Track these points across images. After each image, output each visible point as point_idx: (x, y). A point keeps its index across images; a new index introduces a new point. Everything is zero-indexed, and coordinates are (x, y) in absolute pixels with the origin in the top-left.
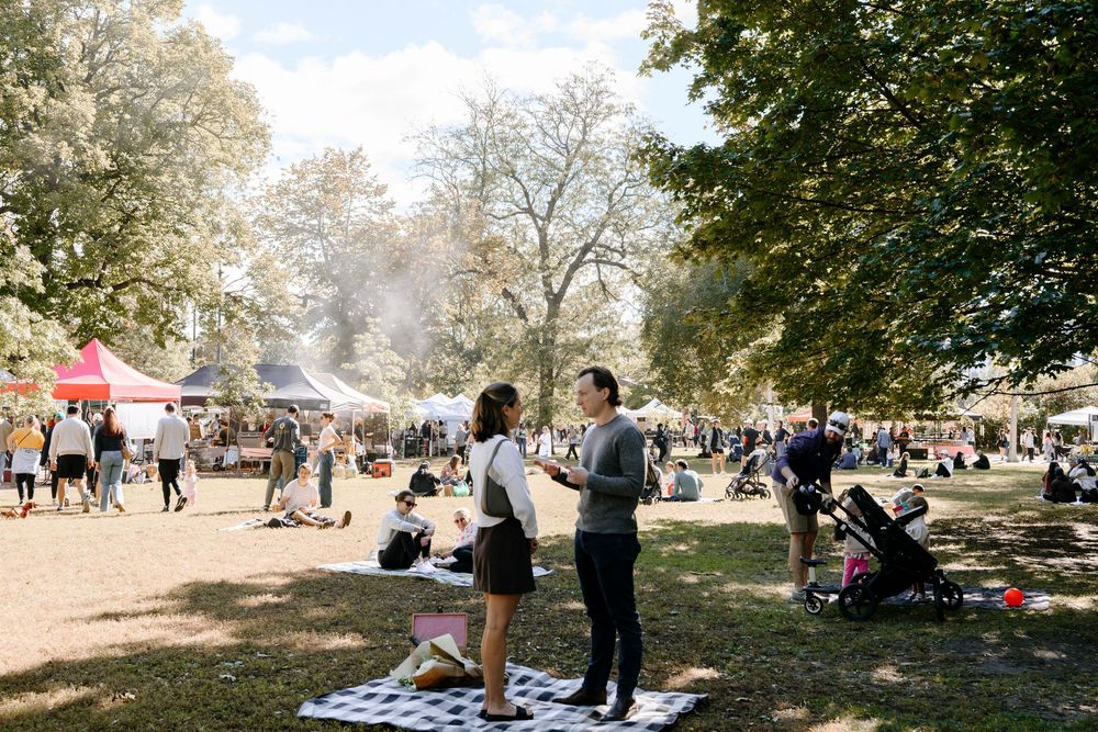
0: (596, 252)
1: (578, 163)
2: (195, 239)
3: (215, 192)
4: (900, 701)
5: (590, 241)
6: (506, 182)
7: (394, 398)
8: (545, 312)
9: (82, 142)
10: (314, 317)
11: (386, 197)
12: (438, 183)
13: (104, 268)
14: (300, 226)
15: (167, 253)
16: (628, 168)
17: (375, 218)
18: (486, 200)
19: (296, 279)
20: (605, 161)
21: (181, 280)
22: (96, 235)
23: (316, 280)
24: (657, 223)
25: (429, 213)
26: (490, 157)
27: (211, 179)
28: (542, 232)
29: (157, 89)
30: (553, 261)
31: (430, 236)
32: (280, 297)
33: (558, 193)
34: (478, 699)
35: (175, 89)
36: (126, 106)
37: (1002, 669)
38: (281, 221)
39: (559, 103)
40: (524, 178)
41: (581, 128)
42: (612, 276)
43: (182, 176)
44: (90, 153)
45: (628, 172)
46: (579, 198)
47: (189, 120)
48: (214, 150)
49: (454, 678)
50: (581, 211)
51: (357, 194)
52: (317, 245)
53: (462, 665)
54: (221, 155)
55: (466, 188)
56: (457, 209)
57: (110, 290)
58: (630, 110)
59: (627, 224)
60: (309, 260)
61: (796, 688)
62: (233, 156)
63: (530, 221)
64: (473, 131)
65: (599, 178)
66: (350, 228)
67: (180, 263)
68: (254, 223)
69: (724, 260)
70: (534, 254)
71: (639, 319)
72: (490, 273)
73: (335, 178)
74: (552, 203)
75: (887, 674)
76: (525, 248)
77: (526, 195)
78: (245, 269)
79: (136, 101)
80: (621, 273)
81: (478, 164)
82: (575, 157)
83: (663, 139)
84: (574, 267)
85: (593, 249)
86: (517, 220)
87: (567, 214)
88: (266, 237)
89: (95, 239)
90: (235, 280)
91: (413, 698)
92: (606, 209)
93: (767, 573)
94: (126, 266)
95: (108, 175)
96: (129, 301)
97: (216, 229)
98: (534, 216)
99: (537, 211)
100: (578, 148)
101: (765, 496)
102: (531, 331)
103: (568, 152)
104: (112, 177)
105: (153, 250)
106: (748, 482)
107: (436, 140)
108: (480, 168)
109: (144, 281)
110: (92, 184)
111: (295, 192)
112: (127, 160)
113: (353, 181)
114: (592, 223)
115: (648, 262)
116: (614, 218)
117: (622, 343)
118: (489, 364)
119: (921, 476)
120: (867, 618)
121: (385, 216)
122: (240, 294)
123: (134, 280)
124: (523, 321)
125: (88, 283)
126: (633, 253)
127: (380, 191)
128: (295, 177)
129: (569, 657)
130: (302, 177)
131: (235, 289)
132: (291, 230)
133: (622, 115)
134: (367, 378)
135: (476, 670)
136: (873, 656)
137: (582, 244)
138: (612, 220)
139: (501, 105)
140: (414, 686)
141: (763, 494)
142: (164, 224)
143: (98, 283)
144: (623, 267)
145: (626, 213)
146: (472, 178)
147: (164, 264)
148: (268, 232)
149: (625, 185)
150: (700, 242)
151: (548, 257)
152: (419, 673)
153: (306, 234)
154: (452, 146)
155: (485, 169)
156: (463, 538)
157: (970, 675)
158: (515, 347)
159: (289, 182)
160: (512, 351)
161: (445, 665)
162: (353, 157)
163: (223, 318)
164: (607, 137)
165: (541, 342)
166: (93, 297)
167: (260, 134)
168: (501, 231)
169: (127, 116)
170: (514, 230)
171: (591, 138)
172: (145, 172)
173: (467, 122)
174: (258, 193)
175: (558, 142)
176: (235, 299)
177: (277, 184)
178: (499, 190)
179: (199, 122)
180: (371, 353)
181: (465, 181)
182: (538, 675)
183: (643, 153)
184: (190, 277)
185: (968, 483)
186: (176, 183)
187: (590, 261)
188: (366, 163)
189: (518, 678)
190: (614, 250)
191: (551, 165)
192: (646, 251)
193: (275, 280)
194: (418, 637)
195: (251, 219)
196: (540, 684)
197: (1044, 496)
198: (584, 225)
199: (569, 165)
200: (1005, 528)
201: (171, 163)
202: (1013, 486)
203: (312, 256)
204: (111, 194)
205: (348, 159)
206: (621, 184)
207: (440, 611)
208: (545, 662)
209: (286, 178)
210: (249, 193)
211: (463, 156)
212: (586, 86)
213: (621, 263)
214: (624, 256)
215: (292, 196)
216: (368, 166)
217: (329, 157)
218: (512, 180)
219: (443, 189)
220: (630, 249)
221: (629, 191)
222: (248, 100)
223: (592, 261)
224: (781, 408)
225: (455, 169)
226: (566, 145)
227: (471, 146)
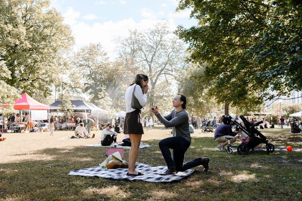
0: (165, 71)
1: (159, 47)
2: (54, 67)
5: (163, 68)
6: (139, 52)
7: (109, 110)
8: (151, 88)
9: (22, 40)
10: (86, 89)
11: (107, 56)
13: (29, 75)
14: (83, 64)
15: (46, 71)
16: (173, 48)
17: (104, 62)
18: (134, 57)
19: (82, 79)
20: (167, 46)
21: (50, 78)
22: (26, 66)
23: (88, 79)
24: (181, 63)
25: (118, 61)
26: (135, 45)
27: (59, 51)
28: (150, 66)
29: (43, 26)
30: (153, 74)
31: (119, 66)
32: (78, 83)
33: (154, 55)
35: (48, 26)
36: (35, 31)
38: (78, 63)
39: (154, 30)
40: (144, 51)
41: (160, 37)
42: (169, 78)
43: (50, 50)
44: (24, 43)
45: (173, 49)
46: (160, 56)
47: (52, 34)
48: (59, 43)
49: (119, 165)
50: (160, 60)
51: (99, 55)
52: (88, 69)
53: (122, 162)
54: (61, 44)
55: (129, 54)
56: (127, 60)
57: (31, 81)
59: (173, 63)
60: (86, 73)
62: (64, 44)
63: (147, 63)
64: (130, 38)
65: (165, 50)
66: (97, 65)
67: (50, 73)
68: (71, 64)
69: (201, 63)
70: (148, 72)
71: (177, 89)
73: (93, 51)
74: (152, 58)
76: (145, 70)
77: (145, 56)
78: (68, 75)
79: (37, 30)
80: (171, 77)
82: (158, 45)
84: (159, 75)
85: (164, 70)
86: (143, 63)
87: (157, 61)
90: (65, 78)
92: (167, 59)
94: (35, 74)
96: (36, 84)
97: (60, 64)
98: (148, 61)
99: (148, 60)
100: (159, 43)
103: (157, 44)
104: (31, 50)
105: (42, 70)
106: (208, 128)
107: (120, 41)
108: (133, 48)
109: (40, 79)
110: (26, 52)
112: (35, 45)
113: (98, 52)
114: (163, 63)
115: (179, 74)
116: (169, 62)
121: (107, 61)
122: (67, 82)
123: (37, 79)
125: (25, 80)
127: (105, 54)
128: (82, 51)
130: (84, 51)
131: (65, 81)
132: (81, 65)
134: (102, 104)
135: (126, 163)
137: (161, 69)
139: (138, 31)
140: (107, 168)
141: (212, 132)
142: (45, 63)
143: (28, 80)
145: (173, 60)
146: (130, 51)
147: (46, 74)
148: (74, 66)
151: (151, 72)
152: (108, 164)
153: (85, 66)
154: (125, 43)
159: (80, 52)
161: (116, 161)
162: (98, 45)
164: (167, 40)
166: (26, 83)
167: (72, 38)
168: (138, 66)
169: (35, 34)
170: (142, 65)
171: (163, 40)
172: (40, 48)
173: (129, 36)
174: (72, 55)
175: (154, 41)
176: (65, 84)
177: (77, 53)
178: (138, 55)
179: (55, 35)
180: (103, 98)
181: (128, 52)
183: (177, 31)
184: (53, 77)
186: (49, 52)
188: (101, 47)
190: (169, 70)
191: (152, 47)
192: (178, 70)
193: (76, 78)
194: (108, 155)
195: (70, 62)
197: (292, 132)
198: (161, 63)
199: (157, 48)
201: (47, 46)
202: (279, 130)
203: (87, 72)
204: (31, 55)
205: (96, 46)
206: (171, 52)
211: (128, 45)
212: (161, 26)
213: (172, 74)
214: (172, 72)
215: (81, 56)
216: (102, 48)
217: (91, 45)
218: (141, 52)
219: (122, 54)
220: (174, 70)
221: (174, 54)
222: (68, 29)
223: (163, 73)
224: (216, 114)
225: (126, 49)
226: (156, 42)
227: (130, 42)
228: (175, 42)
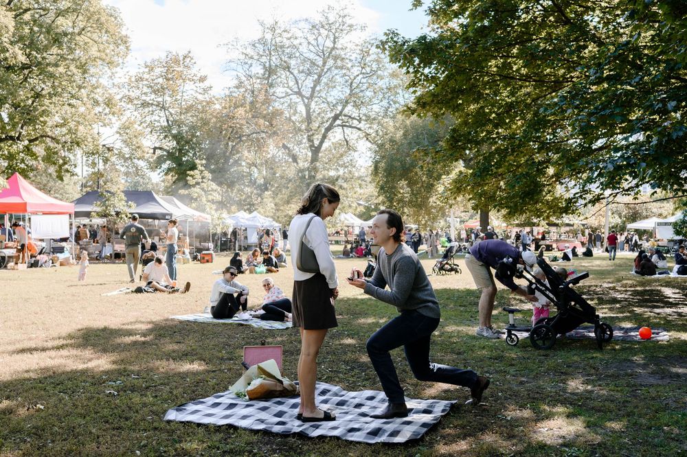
0: (342, 120)
1: (331, 62)
2: (82, 109)
3: (94, 79)
4: (591, 404)
5: (338, 112)
6: (283, 74)
7: (213, 212)
8: (310, 159)
9: (5, 44)
10: (160, 161)
11: (206, 84)
12: (240, 74)
13: (22, 128)
14: (150, 102)
15: (64, 119)
16: (362, 66)
17: (200, 97)
18: (271, 86)
19: (148, 137)
20: (347, 61)
21: (73, 136)
22: (16, 106)
23: (162, 137)
24: (381, 101)
25: (234, 94)
26: (273, 58)
27: (92, 70)
28: (308, 107)
29: (55, 11)
30: (315, 125)
31: (235, 108)
32: (139, 147)
33: (317, 82)
34: (294, 406)
35: (67, 11)
36: (35, 21)
37: (652, 380)
38: (138, 98)
39: (318, 22)
40: (295, 72)
41: (332, 39)
42: (352, 135)
43: (72, 68)
44: (11, 51)
45: (363, 68)
46: (331, 85)
47: (77, 30)
48: (94, 51)
49: (276, 391)
50: (332, 93)
51: (188, 82)
52: (162, 114)
53: (281, 382)
54: (98, 54)
55: (258, 78)
56: (253, 92)
57: (26, 142)
58: (363, 28)
59: (362, 102)
60: (157, 124)
61: (516, 396)
62: (107, 55)
63: (300, 100)
64: (262, 41)
65: (344, 71)
66: (183, 103)
67: (72, 125)
68: (121, 100)
69: (436, 116)
70: (302, 121)
71: (370, 163)
72: (275, 133)
73: (173, 71)
74: (313, 89)
75: (576, 385)
76: (296, 117)
77: (297, 83)
78: (115, 129)
79: (40, 19)
80: (357, 134)
81: (266, 62)
82: (328, 58)
83: (397, 34)
84: (328, 129)
85: (340, 118)
86: (291, 99)
87: (323, 95)
88: (129, 109)
89: (16, 109)
90: (108, 135)
91: (248, 406)
92: (348, 92)
93: (472, 319)
94: (37, 127)
95: (24, 67)
96: (39, 150)
97: (96, 103)
98: (302, 96)
99: (304, 93)
100: (330, 53)
101: (458, 272)
102: (301, 171)
103: (324, 55)
104: (27, 68)
105: (54, 116)
106: (447, 263)
107: (239, 47)
108: (267, 65)
109: (48, 136)
110: (13, 73)
111: (147, 80)
112: (36, 57)
113: (185, 73)
114: (340, 101)
115: (375, 126)
116: (353, 98)
117: (359, 178)
118: (273, 192)
119: (552, 261)
120: (549, 348)
121: (206, 96)
122: (112, 145)
123: (42, 136)
124: (295, 164)
125: (12, 138)
126: (366, 121)
127: (202, 79)
128: (147, 70)
129: (352, 376)
130: (152, 69)
131: (108, 142)
132: (145, 104)
133: (359, 31)
134: (196, 199)
135: (291, 385)
136: (562, 373)
137: (333, 115)
138: (353, 99)
139: (281, 24)
140: (247, 397)
141: (456, 271)
142: (61, 99)
143: (18, 138)
144: (359, 129)
145: (361, 94)
146: (262, 71)
147: (62, 125)
148: (129, 106)
149: (361, 76)
150: (422, 103)
151: (311, 123)
152: (250, 388)
153: (154, 107)
154: (250, 51)
155: (270, 66)
156: (268, 298)
157: (633, 386)
158: (290, 181)
159: (144, 73)
160: (288, 183)
161: (269, 382)
162: (185, 57)
163: (101, 161)
164: (349, 45)
165: (307, 177)
166: (15, 147)
167: (124, 41)
168: (281, 106)
169: (36, 29)
170: (289, 105)
171: (338, 45)
172: (48, 65)
173: (258, 35)
174: (123, 80)
175: (317, 48)
176: (109, 149)
177: (135, 74)
178: (279, 79)
179: (83, 32)
180: (198, 183)
181: (258, 73)
182: (335, 389)
183: (383, 43)
184: (79, 134)
185: (583, 264)
186: (69, 73)
187: (339, 125)
188: (193, 61)
189: (320, 390)
190: (354, 118)
191: (313, 63)
192: (374, 119)
193: (135, 136)
194: (247, 362)
195: (118, 97)
196: (336, 395)
197: (636, 272)
198: (334, 102)
199: (324, 64)
200: (618, 291)
201: (66, 59)
202: (612, 266)
203: (159, 121)
204: (25, 80)
205: (181, 58)
206: (358, 75)
207: (263, 344)
208: (337, 380)
209: (141, 71)
210: (116, 81)
211: (256, 57)
212: (335, 12)
213: (358, 126)
214: (360, 122)
215: (145, 82)
216: (195, 63)
217: (169, 57)
218: (288, 73)
219: (244, 79)
220: (364, 118)
221: (364, 80)
222: (116, 18)
223: (340, 125)
224: (458, 220)
225: (251, 66)
226: (323, 50)
227: (262, 50)
228: (368, 53)
